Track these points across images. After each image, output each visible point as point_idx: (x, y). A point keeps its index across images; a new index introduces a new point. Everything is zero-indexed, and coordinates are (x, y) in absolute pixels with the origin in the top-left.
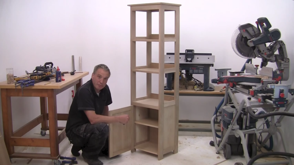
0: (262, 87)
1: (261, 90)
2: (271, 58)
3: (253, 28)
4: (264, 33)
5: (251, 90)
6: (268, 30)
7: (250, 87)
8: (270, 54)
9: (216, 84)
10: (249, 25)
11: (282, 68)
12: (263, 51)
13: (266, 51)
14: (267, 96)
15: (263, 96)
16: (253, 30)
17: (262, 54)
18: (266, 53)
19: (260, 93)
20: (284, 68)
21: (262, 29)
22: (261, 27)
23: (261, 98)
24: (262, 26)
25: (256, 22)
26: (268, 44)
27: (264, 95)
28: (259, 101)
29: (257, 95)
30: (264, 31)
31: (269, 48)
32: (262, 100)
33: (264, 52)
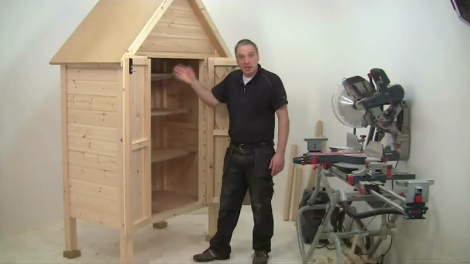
0: (366, 171)
1: (364, 176)
2: (389, 128)
3: (364, 83)
4: (380, 90)
5: (350, 175)
6: (386, 87)
7: (349, 171)
8: (388, 122)
9: (301, 165)
10: (358, 79)
11: (399, 143)
12: (378, 117)
13: (382, 117)
14: (372, 185)
15: (366, 186)
16: (364, 86)
17: (377, 121)
18: (381, 119)
19: (363, 181)
20: (401, 142)
21: (377, 85)
22: (376, 82)
23: (363, 188)
24: (377, 80)
25: (369, 75)
26: (386, 107)
27: (368, 183)
28: (361, 192)
29: (358, 184)
30: (379, 88)
31: (387, 113)
32: (364, 191)
33: (379, 119)
